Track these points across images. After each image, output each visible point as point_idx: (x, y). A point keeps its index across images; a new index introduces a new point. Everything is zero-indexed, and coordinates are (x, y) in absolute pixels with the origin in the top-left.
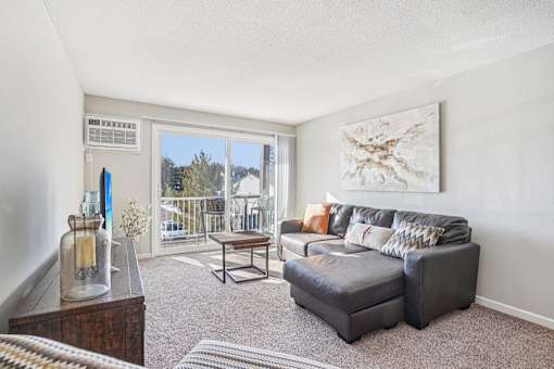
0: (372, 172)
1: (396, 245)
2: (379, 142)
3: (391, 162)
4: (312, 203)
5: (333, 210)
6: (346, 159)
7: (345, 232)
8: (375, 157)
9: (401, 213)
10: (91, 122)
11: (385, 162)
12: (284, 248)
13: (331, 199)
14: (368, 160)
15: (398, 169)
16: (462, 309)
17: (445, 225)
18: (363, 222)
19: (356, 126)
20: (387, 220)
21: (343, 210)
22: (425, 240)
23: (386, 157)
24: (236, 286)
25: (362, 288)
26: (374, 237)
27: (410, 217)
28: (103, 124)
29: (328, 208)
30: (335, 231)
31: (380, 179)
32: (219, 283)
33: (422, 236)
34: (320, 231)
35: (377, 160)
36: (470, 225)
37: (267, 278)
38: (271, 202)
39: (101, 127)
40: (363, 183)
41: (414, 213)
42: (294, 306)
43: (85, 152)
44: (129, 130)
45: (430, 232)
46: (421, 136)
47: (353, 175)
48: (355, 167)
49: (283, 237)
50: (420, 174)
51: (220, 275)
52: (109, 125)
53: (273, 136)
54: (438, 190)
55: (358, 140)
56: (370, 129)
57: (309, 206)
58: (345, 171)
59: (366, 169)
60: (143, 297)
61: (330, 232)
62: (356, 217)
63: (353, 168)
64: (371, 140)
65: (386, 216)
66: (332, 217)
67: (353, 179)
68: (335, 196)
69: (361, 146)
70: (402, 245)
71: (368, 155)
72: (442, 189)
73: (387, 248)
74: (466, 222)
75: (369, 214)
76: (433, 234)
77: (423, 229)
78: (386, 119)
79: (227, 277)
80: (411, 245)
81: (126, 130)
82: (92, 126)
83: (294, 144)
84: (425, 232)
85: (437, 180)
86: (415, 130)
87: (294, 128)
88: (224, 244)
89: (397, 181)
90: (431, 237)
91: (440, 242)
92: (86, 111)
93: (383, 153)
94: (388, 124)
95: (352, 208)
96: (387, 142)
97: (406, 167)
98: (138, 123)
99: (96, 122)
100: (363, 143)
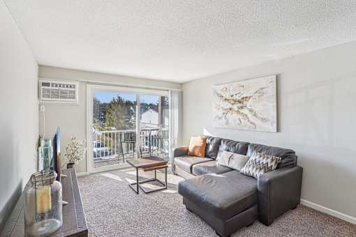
0: (233, 117)
1: (250, 169)
2: (237, 98)
3: (245, 111)
4: (194, 136)
5: (208, 141)
6: (216, 108)
7: (216, 156)
8: (235, 107)
9: (253, 145)
10: (44, 84)
11: (241, 111)
12: (176, 167)
13: (206, 133)
14: (231, 109)
15: (250, 115)
16: (293, 209)
17: (282, 155)
18: (228, 150)
19: (222, 86)
20: (244, 149)
21: (214, 141)
22: (269, 166)
23: (242, 108)
24: (146, 196)
25: (233, 203)
26: (236, 161)
27: (259, 148)
28: (52, 86)
29: (205, 140)
30: (210, 155)
31: (238, 121)
32: (134, 194)
33: (267, 163)
34: (200, 155)
35: (236, 109)
36: (296, 154)
37: (166, 188)
38: (166, 133)
39: (50, 88)
40: (227, 123)
41: (261, 145)
42: (185, 210)
43: (40, 106)
44: (71, 89)
45: (272, 160)
46: (265, 95)
47: (220, 118)
48: (222, 112)
49: (176, 159)
50: (264, 120)
51: (135, 187)
52: (56, 86)
53: (168, 90)
54: (275, 131)
55: (224, 96)
56: (231, 89)
57: (192, 138)
58: (215, 115)
59: (229, 115)
60: (87, 231)
61: (206, 156)
62: (223, 147)
63: (220, 113)
64: (232, 96)
65: (243, 147)
66: (207, 146)
67: (221, 121)
68: (209, 131)
69: (226, 99)
70: (255, 169)
71: (230, 106)
72: (278, 130)
73: (244, 170)
74: (294, 153)
75: (232, 144)
76: (274, 162)
77: (268, 158)
78: (242, 83)
79: (139, 189)
80: (261, 169)
81: (69, 89)
82: (44, 87)
83: (181, 95)
84: (269, 160)
85: (275, 125)
86: (261, 92)
87: (181, 85)
88: (137, 168)
89: (249, 124)
90: (273, 163)
91: (279, 167)
92: (40, 76)
93: (240, 105)
94: (243, 86)
95: (220, 140)
96: (243, 98)
97: (255, 115)
98: (77, 84)
99: (48, 84)
100: (227, 98)
